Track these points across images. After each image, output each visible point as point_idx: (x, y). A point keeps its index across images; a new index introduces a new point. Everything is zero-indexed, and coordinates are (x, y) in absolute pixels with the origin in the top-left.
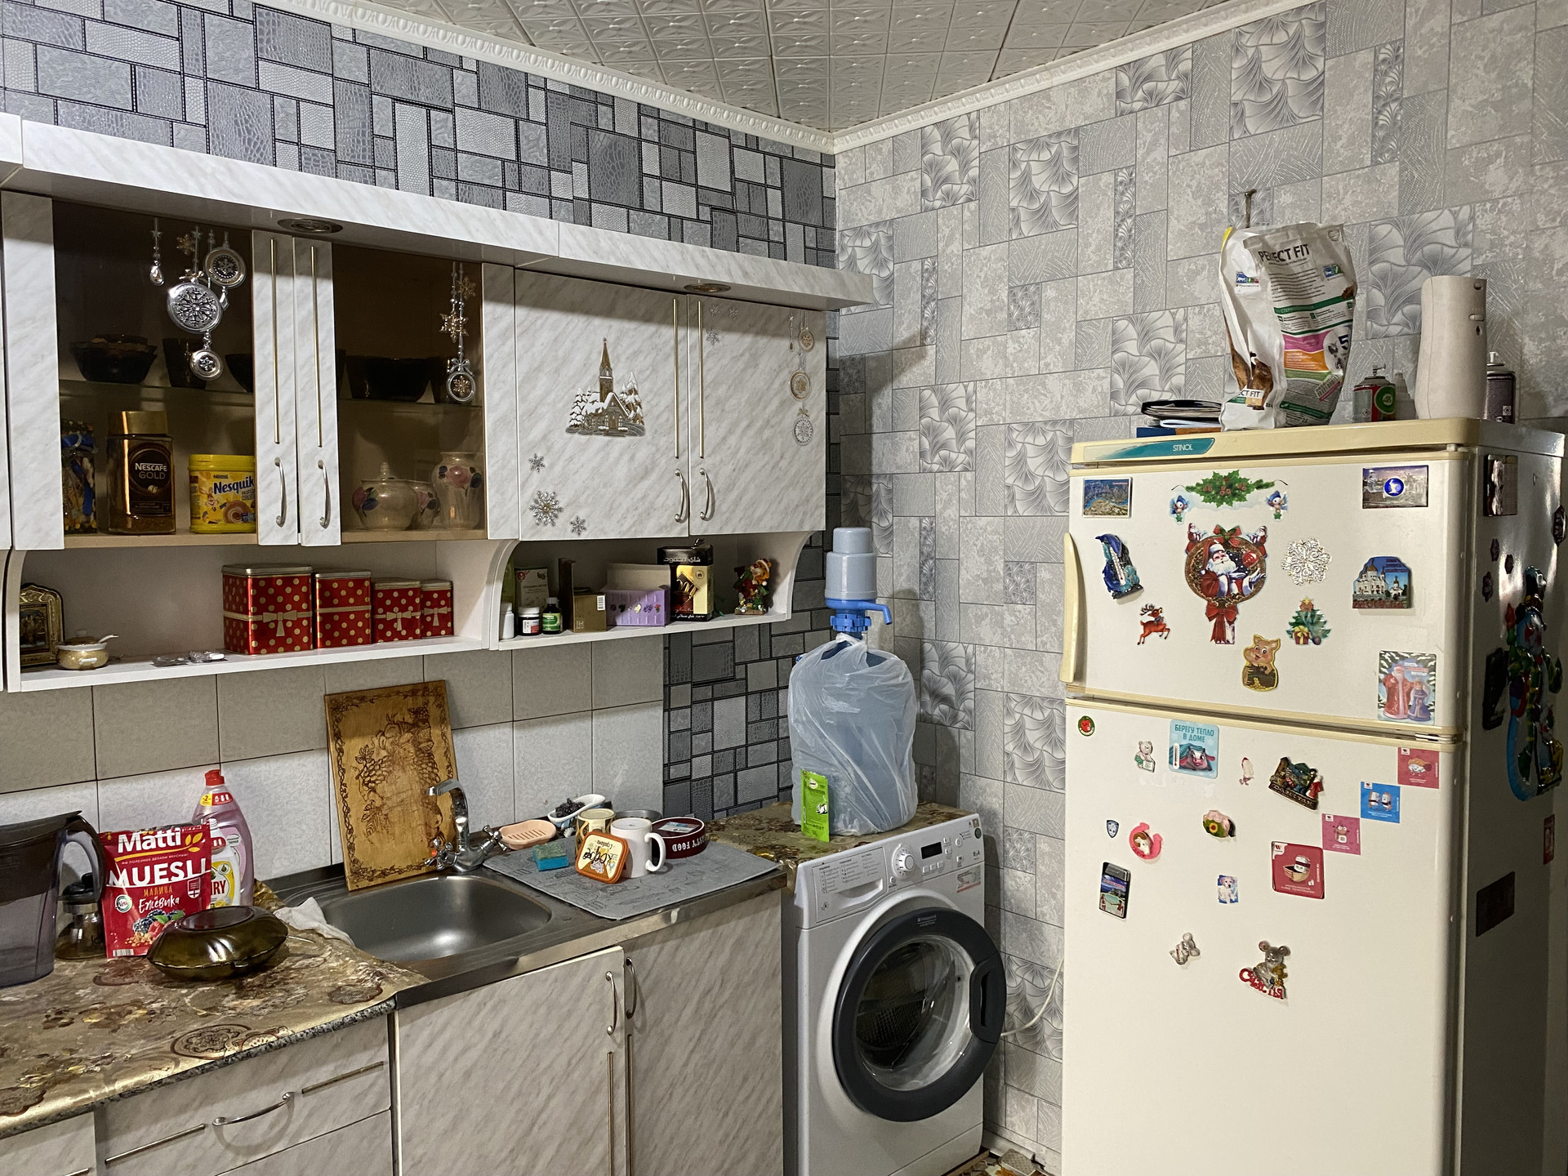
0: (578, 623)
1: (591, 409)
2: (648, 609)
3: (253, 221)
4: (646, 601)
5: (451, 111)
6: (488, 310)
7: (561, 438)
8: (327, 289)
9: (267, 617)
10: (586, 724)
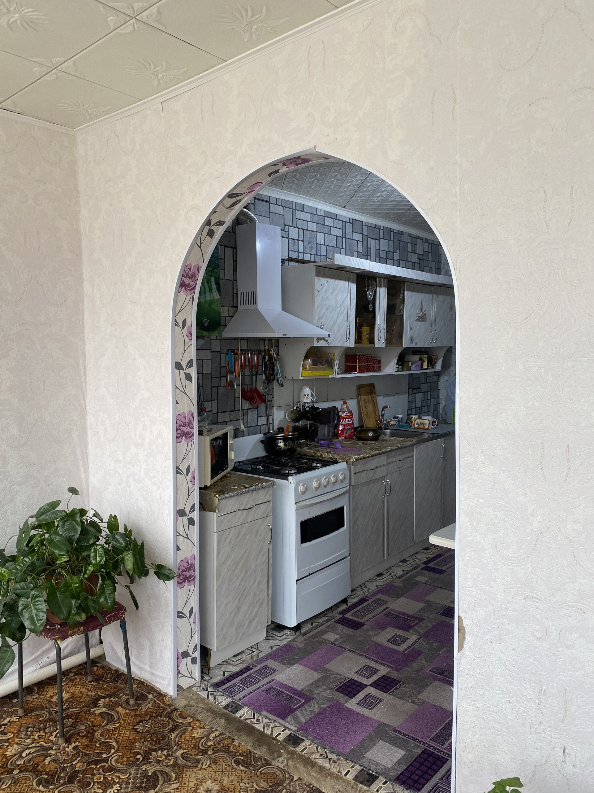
0: (405, 369)
1: (419, 315)
2: (416, 366)
3: (378, 276)
4: (416, 364)
5: (379, 240)
6: (406, 292)
7: (415, 322)
8: (387, 289)
9: (361, 364)
10: (394, 397)
